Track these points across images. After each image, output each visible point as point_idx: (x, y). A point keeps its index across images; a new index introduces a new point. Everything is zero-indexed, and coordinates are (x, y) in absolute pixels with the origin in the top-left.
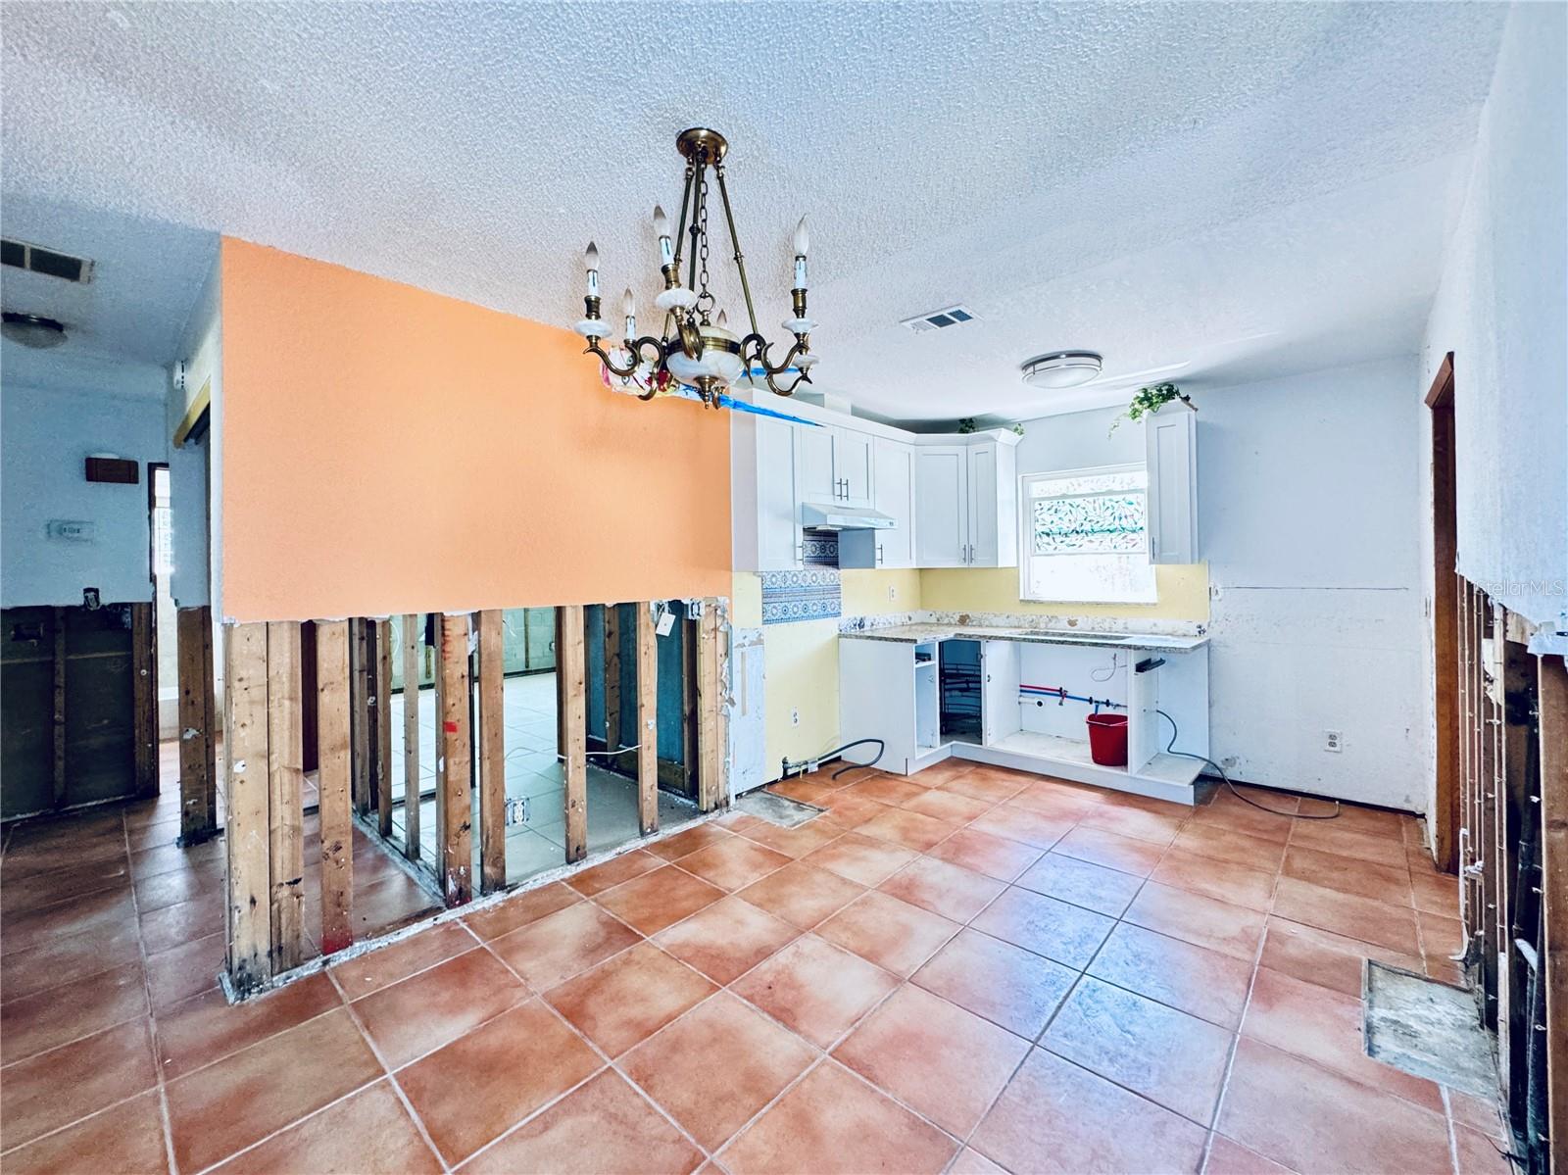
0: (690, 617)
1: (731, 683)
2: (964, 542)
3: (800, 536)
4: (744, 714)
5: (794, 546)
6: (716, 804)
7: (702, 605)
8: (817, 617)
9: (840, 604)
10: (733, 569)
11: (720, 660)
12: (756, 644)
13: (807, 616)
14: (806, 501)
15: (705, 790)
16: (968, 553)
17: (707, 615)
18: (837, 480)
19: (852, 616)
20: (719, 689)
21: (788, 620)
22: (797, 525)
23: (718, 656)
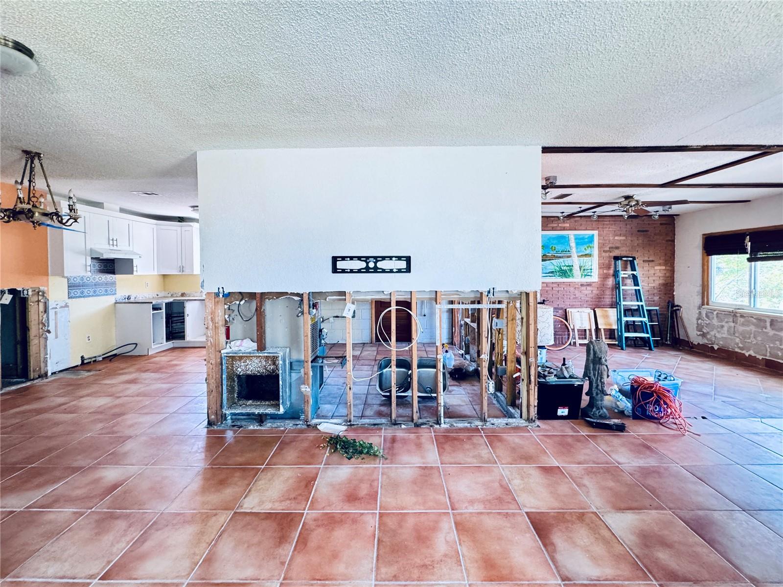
0: (22, 296)
1: (48, 323)
2: (180, 264)
3: (89, 261)
4: (56, 337)
5: (86, 265)
6: (39, 376)
7: (30, 291)
8: (102, 295)
9: (116, 290)
10: (50, 274)
11: (41, 314)
12: (64, 307)
13: (95, 295)
14: (93, 247)
15: (32, 371)
16: (182, 269)
17: (33, 295)
18: (111, 238)
19: (123, 295)
20: (41, 326)
21: (84, 297)
22: (87, 257)
23: (40, 313)
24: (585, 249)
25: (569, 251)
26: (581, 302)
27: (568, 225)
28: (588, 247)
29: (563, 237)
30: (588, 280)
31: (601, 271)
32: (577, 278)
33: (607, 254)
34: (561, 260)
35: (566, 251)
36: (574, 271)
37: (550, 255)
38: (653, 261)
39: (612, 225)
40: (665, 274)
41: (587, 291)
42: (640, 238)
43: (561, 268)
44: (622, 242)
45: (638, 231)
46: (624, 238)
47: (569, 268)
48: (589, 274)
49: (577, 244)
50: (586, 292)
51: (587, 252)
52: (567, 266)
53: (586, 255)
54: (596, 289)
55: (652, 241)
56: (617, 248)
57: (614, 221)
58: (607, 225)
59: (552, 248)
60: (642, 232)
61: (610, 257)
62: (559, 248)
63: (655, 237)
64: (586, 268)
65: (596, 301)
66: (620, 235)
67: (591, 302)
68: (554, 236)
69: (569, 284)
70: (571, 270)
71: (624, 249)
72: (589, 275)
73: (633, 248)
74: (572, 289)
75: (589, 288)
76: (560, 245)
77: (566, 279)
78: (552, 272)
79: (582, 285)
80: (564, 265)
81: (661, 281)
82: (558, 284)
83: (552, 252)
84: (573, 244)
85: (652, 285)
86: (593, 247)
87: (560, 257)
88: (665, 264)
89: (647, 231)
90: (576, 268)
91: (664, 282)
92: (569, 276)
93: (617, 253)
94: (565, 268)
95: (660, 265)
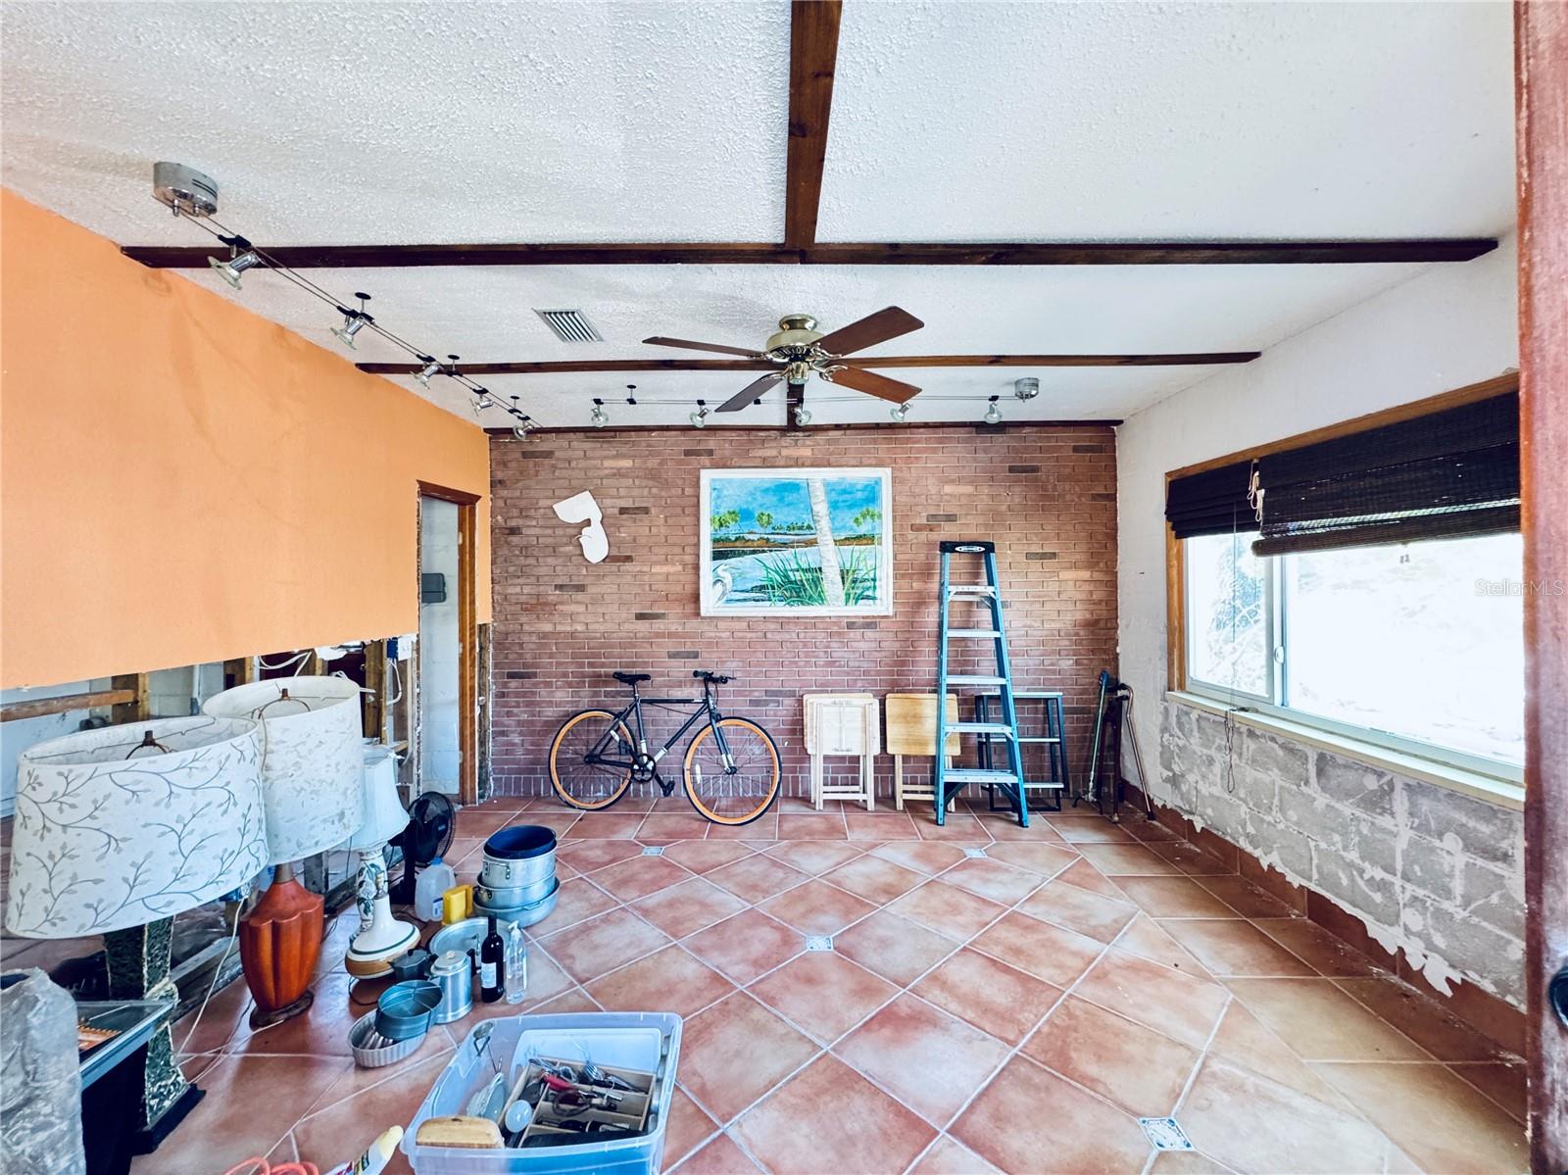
24: (856, 520)
25: (809, 527)
26: (848, 674)
27: (807, 452)
28: (864, 517)
29: (792, 487)
30: (863, 609)
31: (905, 583)
32: (835, 605)
33: (923, 536)
34: (788, 553)
35: (801, 528)
36: (826, 585)
37: (755, 537)
38: (1054, 555)
39: (934, 450)
40: (1091, 592)
41: (864, 642)
42: (1017, 490)
43: (787, 577)
44: (964, 501)
45: (1012, 469)
46: (969, 489)
47: (809, 575)
48: (869, 593)
49: (834, 506)
50: (863, 646)
51: (863, 529)
52: (805, 571)
53: (859, 537)
54: (891, 635)
55: (1052, 498)
56: (950, 518)
57: (940, 441)
58: (919, 451)
59: (760, 519)
60: (1021, 471)
61: (930, 544)
62: (782, 517)
63: (1060, 487)
64: (860, 575)
65: (891, 673)
66: (959, 481)
67: (878, 673)
68: (767, 485)
69: (813, 623)
70: (816, 582)
71: (970, 520)
72: (868, 598)
73: (996, 518)
74: (821, 636)
75: (869, 634)
76: (786, 510)
77: (801, 608)
78: (762, 588)
79: (850, 625)
80: (795, 567)
81: (1080, 614)
82: (782, 622)
83: (762, 530)
84: (821, 508)
85: (1054, 625)
86: (880, 516)
87: (785, 545)
88: (1091, 565)
89: (1035, 469)
90: (831, 576)
91: (1088, 616)
92: (811, 597)
93: (949, 532)
94: (798, 576)
95: (1075, 566)
